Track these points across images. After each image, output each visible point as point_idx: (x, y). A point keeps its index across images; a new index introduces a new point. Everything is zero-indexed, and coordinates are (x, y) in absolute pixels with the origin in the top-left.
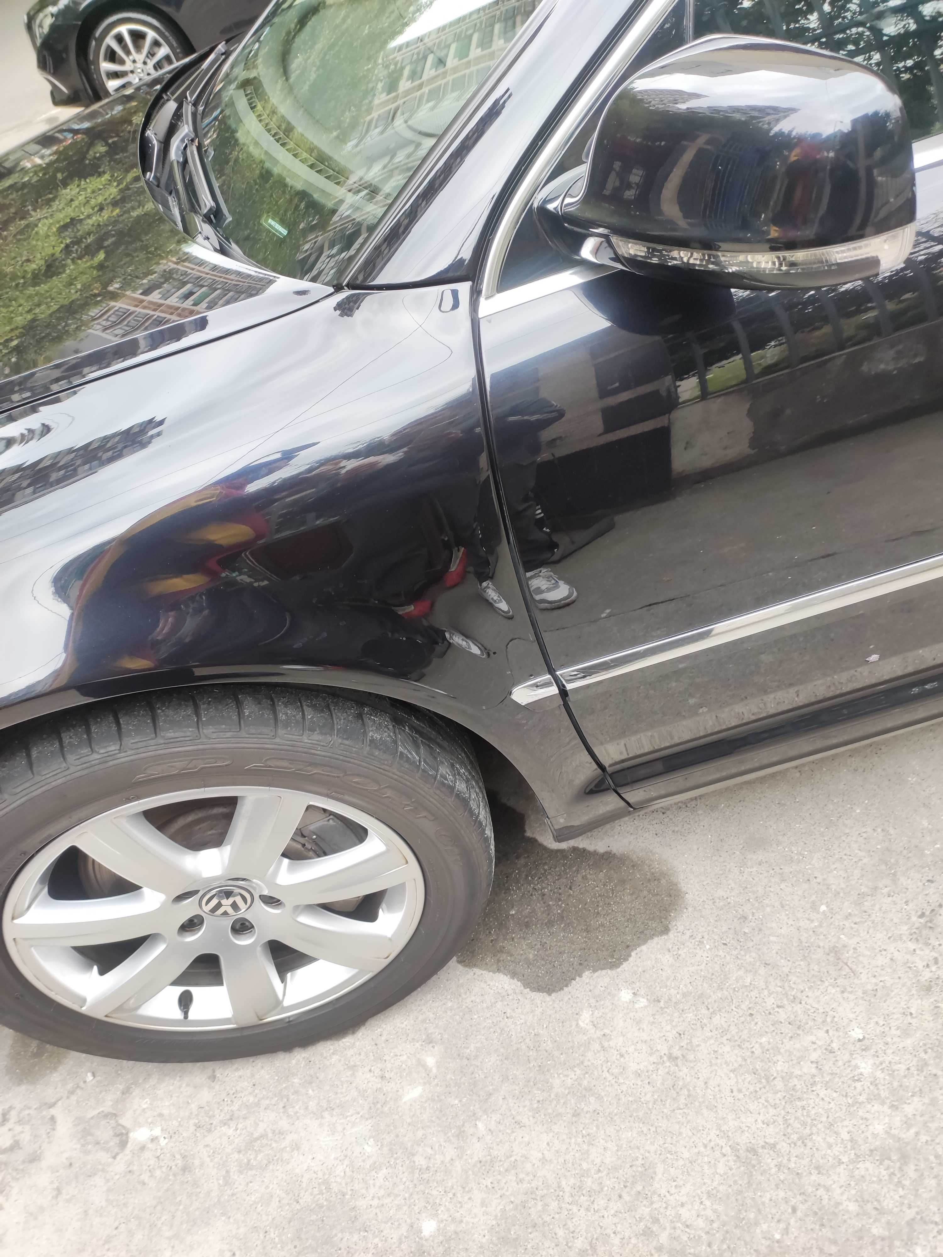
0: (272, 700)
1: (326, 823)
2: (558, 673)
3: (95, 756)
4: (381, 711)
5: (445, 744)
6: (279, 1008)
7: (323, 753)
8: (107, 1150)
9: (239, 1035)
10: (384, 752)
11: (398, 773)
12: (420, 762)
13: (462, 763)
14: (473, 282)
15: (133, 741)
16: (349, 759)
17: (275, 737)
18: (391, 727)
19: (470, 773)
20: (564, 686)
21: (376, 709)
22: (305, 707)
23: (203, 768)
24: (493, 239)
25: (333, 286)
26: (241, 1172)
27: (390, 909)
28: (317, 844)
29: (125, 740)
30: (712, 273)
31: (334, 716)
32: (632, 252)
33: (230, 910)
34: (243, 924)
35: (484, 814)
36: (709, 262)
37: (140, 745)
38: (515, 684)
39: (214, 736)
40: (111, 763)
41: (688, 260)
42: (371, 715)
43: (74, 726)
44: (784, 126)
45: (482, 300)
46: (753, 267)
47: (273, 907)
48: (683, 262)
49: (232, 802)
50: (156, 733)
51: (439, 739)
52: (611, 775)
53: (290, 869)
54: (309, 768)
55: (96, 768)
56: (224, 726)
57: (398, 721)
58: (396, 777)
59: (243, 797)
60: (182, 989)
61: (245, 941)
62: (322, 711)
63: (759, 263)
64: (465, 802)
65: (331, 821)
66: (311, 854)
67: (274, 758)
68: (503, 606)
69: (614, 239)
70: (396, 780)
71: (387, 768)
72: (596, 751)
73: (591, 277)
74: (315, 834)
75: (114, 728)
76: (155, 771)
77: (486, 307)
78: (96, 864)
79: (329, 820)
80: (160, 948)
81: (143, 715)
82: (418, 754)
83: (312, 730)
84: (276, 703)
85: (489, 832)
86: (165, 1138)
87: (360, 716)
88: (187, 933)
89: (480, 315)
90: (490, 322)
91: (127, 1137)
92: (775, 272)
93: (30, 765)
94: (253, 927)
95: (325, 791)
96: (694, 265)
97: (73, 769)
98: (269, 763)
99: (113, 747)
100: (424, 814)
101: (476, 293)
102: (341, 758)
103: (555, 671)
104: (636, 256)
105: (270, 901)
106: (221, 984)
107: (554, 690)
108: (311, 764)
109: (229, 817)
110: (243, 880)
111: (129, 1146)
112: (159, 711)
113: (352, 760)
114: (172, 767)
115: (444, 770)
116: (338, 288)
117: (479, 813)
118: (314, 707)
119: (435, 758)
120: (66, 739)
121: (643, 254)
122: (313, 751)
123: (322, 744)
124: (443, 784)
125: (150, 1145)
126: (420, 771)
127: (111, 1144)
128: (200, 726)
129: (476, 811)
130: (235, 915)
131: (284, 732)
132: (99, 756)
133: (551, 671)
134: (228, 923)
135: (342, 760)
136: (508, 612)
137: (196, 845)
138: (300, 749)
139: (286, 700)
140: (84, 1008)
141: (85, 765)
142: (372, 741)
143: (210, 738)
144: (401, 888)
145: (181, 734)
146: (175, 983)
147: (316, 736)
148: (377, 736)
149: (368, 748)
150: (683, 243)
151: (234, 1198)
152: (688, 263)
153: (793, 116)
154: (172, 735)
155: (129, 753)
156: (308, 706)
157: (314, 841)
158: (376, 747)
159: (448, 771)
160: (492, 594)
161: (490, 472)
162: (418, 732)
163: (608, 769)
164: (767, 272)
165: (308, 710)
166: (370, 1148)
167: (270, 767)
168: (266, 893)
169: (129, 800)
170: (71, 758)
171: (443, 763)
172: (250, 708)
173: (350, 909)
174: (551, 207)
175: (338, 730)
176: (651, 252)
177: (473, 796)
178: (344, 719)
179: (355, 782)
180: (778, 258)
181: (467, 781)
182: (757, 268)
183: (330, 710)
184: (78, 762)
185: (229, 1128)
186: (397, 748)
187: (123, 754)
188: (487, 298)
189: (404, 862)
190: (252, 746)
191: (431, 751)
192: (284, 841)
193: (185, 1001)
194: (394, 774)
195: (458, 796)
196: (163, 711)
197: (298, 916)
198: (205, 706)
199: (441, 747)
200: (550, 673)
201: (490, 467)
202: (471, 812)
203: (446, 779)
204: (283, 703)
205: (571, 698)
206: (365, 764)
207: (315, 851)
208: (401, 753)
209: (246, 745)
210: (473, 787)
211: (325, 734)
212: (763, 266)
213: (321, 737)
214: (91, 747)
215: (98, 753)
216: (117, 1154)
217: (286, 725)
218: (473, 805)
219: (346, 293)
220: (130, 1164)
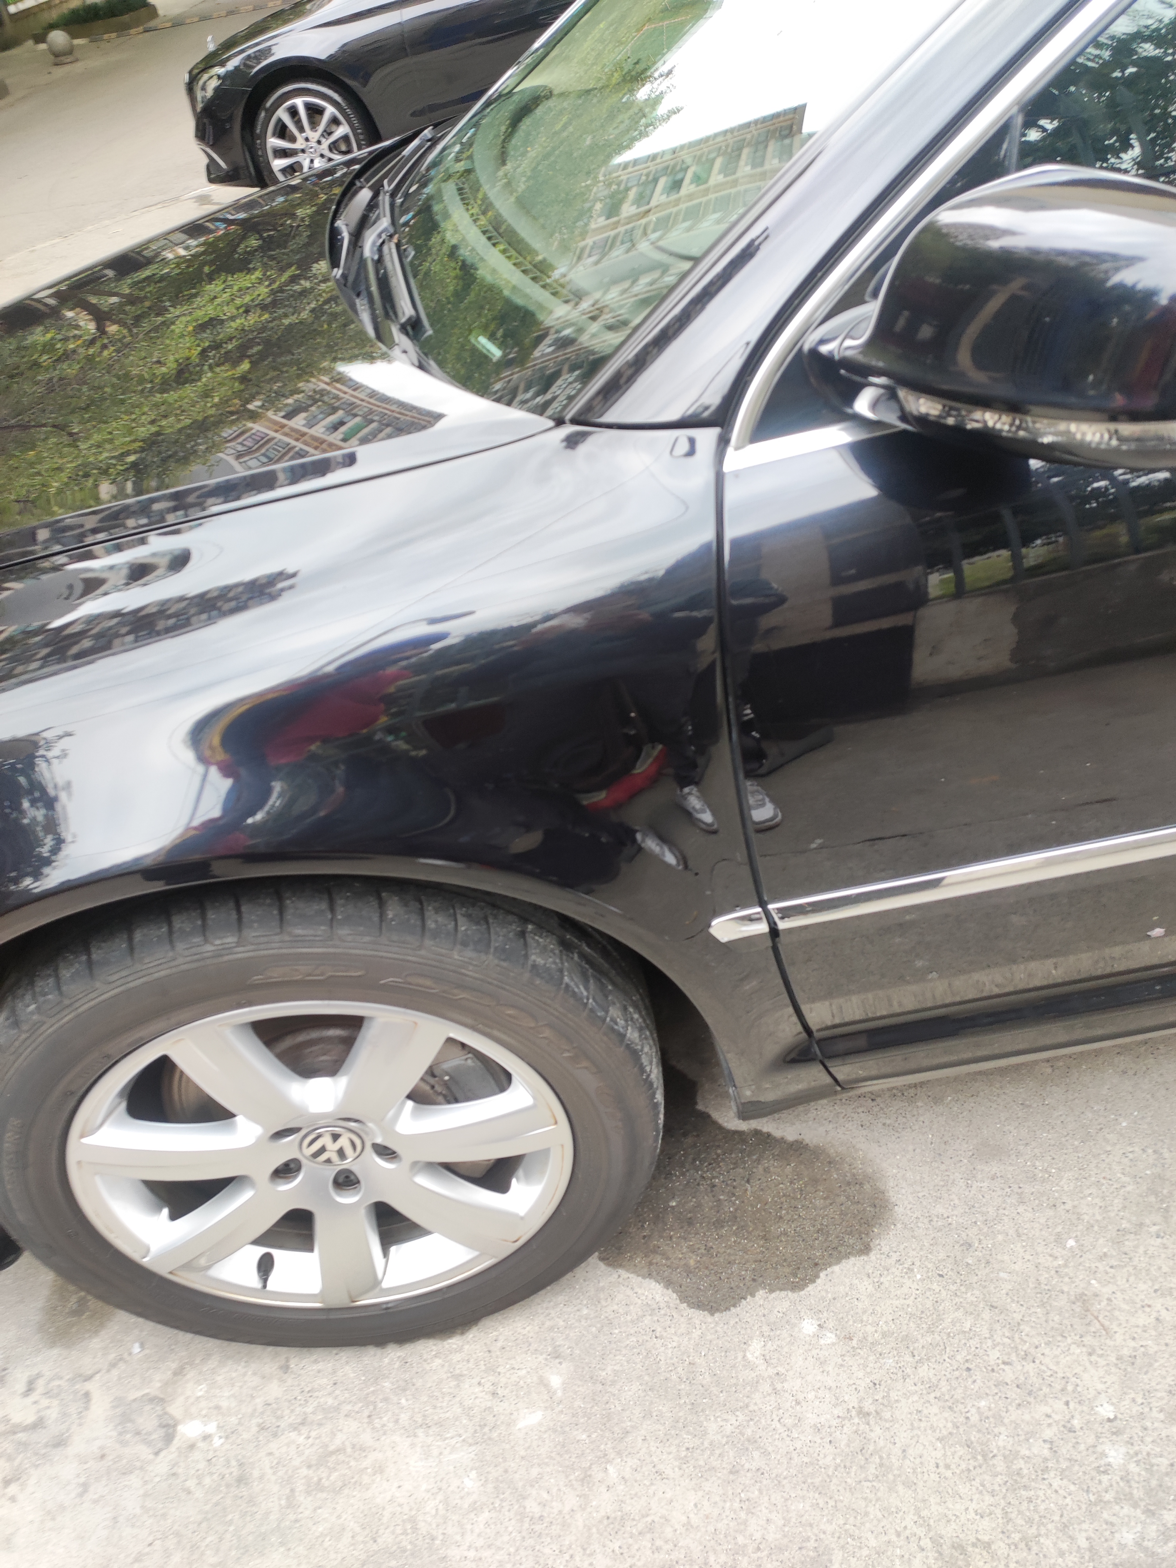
0: (421, 903)
1: (463, 1062)
2: (771, 907)
3: (209, 948)
4: (548, 931)
5: (619, 980)
6: (377, 1290)
7: (474, 975)
8: (149, 1443)
9: (325, 1317)
10: (547, 982)
11: (561, 1010)
12: (588, 999)
13: (636, 1007)
14: (722, 429)
15: (254, 934)
16: (504, 986)
17: (420, 947)
18: (557, 952)
19: (644, 1021)
20: (775, 924)
21: (541, 928)
22: (459, 917)
23: (332, 976)
25: (554, 420)
26: (308, 1493)
27: (528, 1178)
28: (448, 1088)
29: (245, 932)
30: (1021, 441)
31: (492, 930)
32: (924, 410)
33: (335, 1158)
34: (347, 1177)
35: (655, 1073)
36: (1019, 428)
37: (261, 940)
38: (716, 914)
39: (350, 938)
40: (227, 958)
41: (994, 425)
42: (535, 934)
43: (187, 909)
45: (730, 451)
46: (1076, 439)
47: (387, 1160)
48: (987, 426)
49: (355, 1023)
50: (281, 927)
51: (613, 973)
52: (820, 1042)
53: (415, 1113)
54: (455, 991)
55: (208, 962)
56: (362, 928)
57: (566, 946)
58: (556, 1013)
59: (371, 1018)
60: (263, 1250)
61: (347, 1199)
62: (477, 923)
63: (1083, 434)
64: (635, 1055)
65: (469, 1061)
66: (440, 1098)
67: (416, 974)
68: (707, 817)
69: (901, 392)
70: (557, 1018)
71: (549, 1002)
72: (804, 1008)
73: (862, 435)
74: (447, 1074)
75: (234, 915)
76: (276, 974)
77: (734, 460)
78: (184, 1079)
79: (466, 1059)
80: (246, 1196)
81: (268, 905)
82: (587, 989)
83: (465, 944)
84: (425, 907)
85: (659, 1097)
86: (220, 1437)
87: (522, 934)
88: (281, 1181)
89: (725, 470)
90: (736, 479)
91: (175, 1431)
92: (1102, 447)
93: (131, 949)
94: (358, 1182)
95: (469, 1021)
96: (1001, 430)
97: (181, 960)
99: (231, 939)
100: (585, 1064)
102: (495, 982)
103: (767, 903)
104: (928, 414)
105: (385, 1152)
106: (311, 1250)
107: (762, 927)
108: (459, 986)
109: (349, 1043)
110: (356, 1121)
111: (176, 1442)
112: (288, 902)
113: (507, 987)
114: (296, 970)
115: (614, 1012)
116: (560, 422)
117: (651, 1071)
118: (469, 916)
119: (606, 997)
120: (177, 923)
121: (937, 413)
122: (463, 971)
123: (475, 963)
124: (613, 1030)
125: (201, 1444)
126: (587, 1011)
127: (154, 1436)
128: (334, 925)
129: (648, 1069)
130: (341, 1165)
131: (432, 943)
132: (214, 948)
133: (763, 904)
134: (330, 1173)
135: (497, 986)
136: (711, 825)
137: (306, 1072)
138: (448, 966)
139: (437, 905)
140: (145, 1260)
141: (196, 957)
142: (534, 966)
143: (344, 941)
144: (544, 1153)
145: (311, 932)
146: (257, 1242)
147: (469, 953)
148: (540, 961)
149: (527, 975)
151: (298, 1525)
154: (301, 932)
155: (248, 948)
156: (464, 916)
157: (445, 1084)
158: (538, 975)
159: (620, 1013)
160: (694, 802)
161: (717, 655)
162: (589, 961)
163: (816, 1034)
165: (461, 920)
166: (471, 1483)
167: (410, 984)
168: (379, 1140)
169: (240, 1006)
170: (180, 946)
171: (614, 1004)
172: (394, 909)
173: (477, 1174)
174: (825, 349)
175: (496, 948)
176: (947, 411)
177: (646, 1049)
178: (504, 936)
179: (510, 1016)
180: (1109, 431)
181: (641, 1030)
183: (488, 923)
184: (188, 952)
185: (300, 1434)
186: (562, 978)
187: (240, 949)
188: (737, 448)
189: (553, 1121)
190: (390, 955)
191: (602, 988)
192: (413, 1077)
193: (265, 1266)
194: (555, 1009)
195: (628, 1046)
196: (293, 902)
197: (415, 1174)
198: (343, 902)
199: (614, 984)
200: (761, 906)
201: (718, 645)
202: (642, 1069)
203: (616, 1023)
204: (433, 907)
205: (783, 940)
206: (522, 994)
207: (445, 1096)
208: (567, 986)
209: (385, 954)
210: (646, 1038)
211: (480, 951)
212: (1088, 438)
213: (473, 955)
214: (205, 936)
215: (213, 943)
216: (160, 1450)
217: (435, 935)
218: (645, 1060)
219: (569, 429)
220: (174, 1466)
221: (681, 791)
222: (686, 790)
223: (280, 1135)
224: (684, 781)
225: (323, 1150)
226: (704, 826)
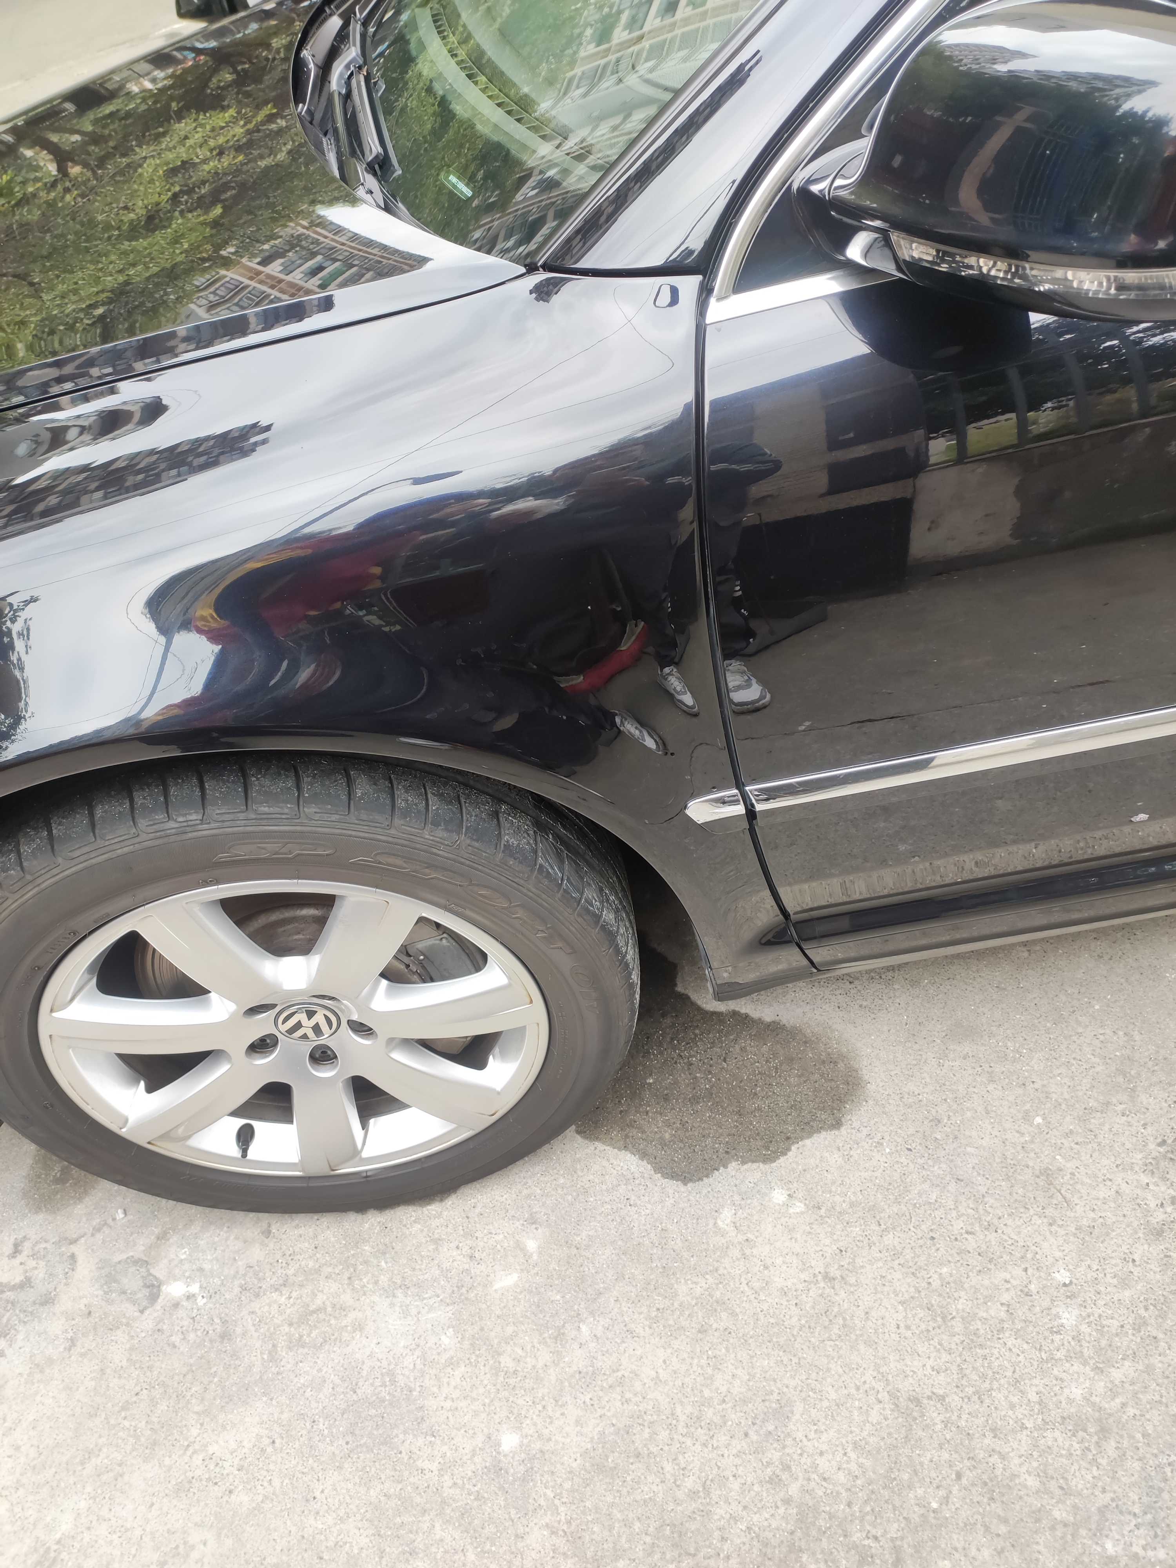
0: (391, 782)
1: (438, 942)
2: (747, 788)
3: (172, 824)
4: (522, 812)
5: (595, 862)
6: (356, 1159)
7: (446, 855)
8: (134, 1302)
9: (307, 1185)
10: (520, 862)
11: (534, 890)
12: (562, 880)
13: (612, 888)
14: (705, 277)
15: (218, 812)
16: (476, 866)
17: (390, 826)
18: (531, 832)
19: (621, 902)
20: (753, 805)
21: (515, 808)
22: (430, 795)
23: (299, 855)
24: (737, 223)
25: (525, 266)
26: (290, 1348)
27: (504, 1056)
28: (423, 967)
29: (209, 809)
30: (1018, 290)
31: (464, 810)
32: (916, 254)
33: (311, 1034)
34: (323, 1052)
35: (632, 955)
36: (1015, 275)
37: (226, 817)
38: (693, 796)
39: (317, 817)
40: (190, 835)
41: (989, 270)
42: (509, 815)
43: (149, 785)
44: (1137, 104)
45: (713, 300)
46: (1072, 287)
47: (362, 1037)
48: (982, 272)
49: (327, 902)
50: (246, 805)
51: (588, 856)
52: (795, 925)
53: (389, 992)
54: (427, 871)
55: (172, 838)
56: (329, 807)
57: (540, 826)
58: (531, 894)
59: (342, 898)
60: (242, 1122)
61: (325, 1073)
62: (450, 803)
63: (1081, 282)
64: (611, 936)
65: (444, 941)
66: (416, 977)
67: (387, 853)
68: (688, 699)
69: (894, 236)
70: (531, 898)
71: (522, 882)
72: (781, 891)
73: (855, 284)
74: (423, 954)
75: (197, 793)
76: (242, 851)
77: (716, 311)
78: (156, 955)
79: (441, 939)
80: (223, 1068)
81: (233, 782)
82: (562, 870)
83: (436, 824)
84: (395, 786)
85: (635, 977)
86: (203, 1297)
87: (496, 815)
88: (257, 1055)
89: (708, 321)
90: (719, 330)
91: (159, 1291)
92: (1100, 296)
93: (93, 826)
94: (336, 1057)
95: (442, 901)
96: (996, 277)
97: (143, 837)
98: (379, 858)
99: (195, 817)
100: (560, 944)
101: (706, 291)
103: (744, 785)
104: (921, 260)
105: (360, 1028)
106: (291, 1122)
107: (739, 809)
108: (430, 866)
109: (322, 922)
110: (331, 998)
111: (160, 1301)
112: (253, 779)
113: (480, 867)
114: (263, 848)
115: (590, 893)
116: (531, 269)
117: (626, 952)
118: (441, 796)
119: (582, 878)
120: (139, 800)
121: (930, 258)
122: (435, 850)
123: (446, 843)
124: (588, 911)
125: (185, 1303)
126: (562, 891)
127: (140, 1295)
128: (301, 803)
129: (624, 950)
130: (316, 1041)
131: (402, 822)
132: (177, 825)
133: (739, 786)
134: (306, 1048)
135: (469, 866)
136: (692, 707)
137: (279, 950)
138: (418, 846)
139: (407, 784)
140: (124, 1130)
141: (158, 834)
142: (507, 847)
143: (311, 819)
144: (521, 1031)
145: (278, 810)
146: (235, 1113)
147: (440, 833)
148: (514, 842)
149: (501, 855)
150: (982, 248)
151: (280, 1377)
152: (988, 274)
153: (1151, 91)
154: (266, 809)
155: (213, 825)
156: (435, 795)
157: (421, 963)
158: (512, 855)
159: (595, 895)
160: (675, 683)
161: (695, 525)
162: (564, 843)
163: (792, 917)
164: (1090, 295)
165: (432, 799)
166: (447, 1340)
167: (380, 863)
168: (355, 1017)
169: (206, 883)
170: (142, 823)
171: (589, 884)
172: (363, 787)
173: (455, 1051)
174: (815, 188)
175: (468, 828)
176: (941, 257)
177: (621, 931)
178: (477, 816)
179: (481, 895)
180: (1108, 279)
181: (617, 911)
182: (1078, 289)
183: (460, 803)
184: (150, 830)
185: (281, 1295)
186: (536, 859)
187: (205, 826)
188: (719, 299)
189: (528, 1000)
190: (361, 834)
191: (578, 870)
192: (385, 956)
193: (245, 1136)
194: (529, 890)
195: (603, 928)
196: (258, 779)
197: (391, 1051)
198: (309, 779)
199: (589, 865)
200: (738, 788)
201: (696, 518)
202: (618, 950)
203: (592, 905)
204: (403, 786)
205: (760, 822)
206: (496, 874)
207: (420, 975)
208: (541, 866)
209: (353, 833)
210: (622, 920)
211: (452, 831)
212: (1086, 287)
213: (445, 835)
214: (168, 813)
215: (175, 821)
216: (145, 1308)
217: (405, 814)
218: (621, 941)
219: (541, 276)
220: (159, 1322)
221: (662, 671)
222: (667, 670)
223: (253, 1011)
224: (665, 661)
225: (299, 1025)
226: (685, 708)
